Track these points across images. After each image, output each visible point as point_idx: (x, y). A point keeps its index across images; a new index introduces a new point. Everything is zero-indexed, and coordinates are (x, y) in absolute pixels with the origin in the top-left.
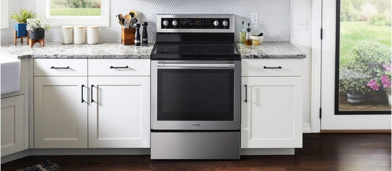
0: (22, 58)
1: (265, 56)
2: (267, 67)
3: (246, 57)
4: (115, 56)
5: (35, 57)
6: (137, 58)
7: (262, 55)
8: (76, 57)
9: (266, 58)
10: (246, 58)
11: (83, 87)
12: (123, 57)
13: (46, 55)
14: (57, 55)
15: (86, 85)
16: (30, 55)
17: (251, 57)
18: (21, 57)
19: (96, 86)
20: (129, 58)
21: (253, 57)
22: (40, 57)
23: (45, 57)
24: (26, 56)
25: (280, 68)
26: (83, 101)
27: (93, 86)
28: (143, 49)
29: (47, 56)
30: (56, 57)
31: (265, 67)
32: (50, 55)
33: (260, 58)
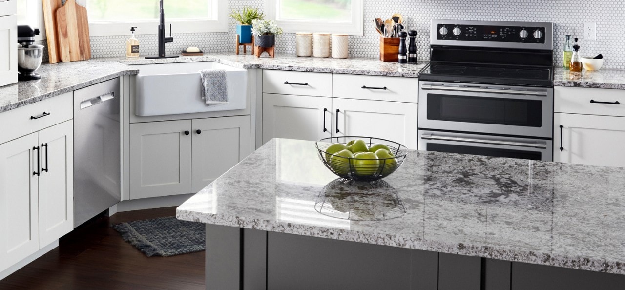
0: (249, 68)
1: (593, 85)
2: (595, 100)
3: (562, 84)
4: (368, 73)
5: (264, 68)
6: (400, 77)
7: (587, 83)
8: (317, 71)
9: (594, 88)
10: (561, 86)
11: (326, 112)
12: (379, 74)
13: (278, 66)
14: (292, 67)
15: (329, 109)
16: (258, 65)
17: (569, 85)
18: (247, 66)
19: (343, 112)
20: (389, 76)
21: (573, 85)
22: (271, 68)
23: (277, 68)
24: (253, 65)
25: (617, 103)
26: (325, 130)
27: (338, 111)
28: (410, 68)
29: (279, 68)
30: (291, 69)
31: (592, 101)
32: (283, 66)
33: (584, 87)
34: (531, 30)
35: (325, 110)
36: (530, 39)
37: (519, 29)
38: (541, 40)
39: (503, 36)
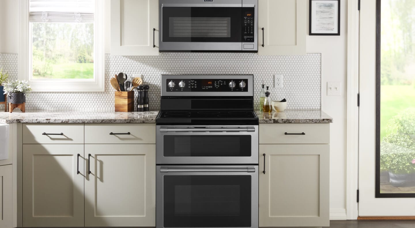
0: (10, 122)
1: (287, 121)
2: (288, 133)
3: (265, 122)
4: (115, 121)
5: (24, 122)
6: (141, 123)
7: (283, 120)
8: (71, 122)
9: (287, 123)
10: (264, 123)
11: (79, 157)
12: (124, 122)
13: (36, 120)
14: (49, 119)
15: (82, 155)
16: (19, 120)
17: (270, 122)
18: (9, 121)
19: (94, 156)
20: (132, 123)
21: (272, 122)
22: (30, 122)
23: (36, 122)
24: (14, 120)
25: (303, 134)
26: (78, 172)
27: (90, 155)
28: (147, 115)
29: (38, 121)
30: (48, 123)
31: (286, 134)
32: (42, 120)
33: (280, 123)
34: (237, 82)
35: (79, 155)
36: (238, 89)
37: (229, 81)
38: (246, 89)
39: (217, 87)
